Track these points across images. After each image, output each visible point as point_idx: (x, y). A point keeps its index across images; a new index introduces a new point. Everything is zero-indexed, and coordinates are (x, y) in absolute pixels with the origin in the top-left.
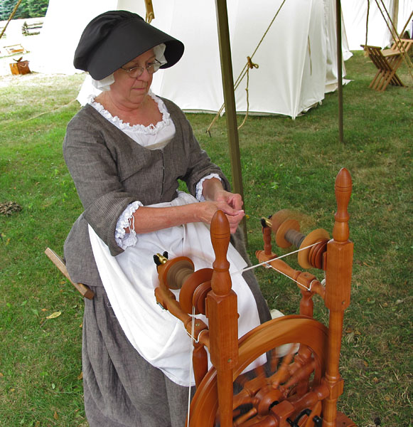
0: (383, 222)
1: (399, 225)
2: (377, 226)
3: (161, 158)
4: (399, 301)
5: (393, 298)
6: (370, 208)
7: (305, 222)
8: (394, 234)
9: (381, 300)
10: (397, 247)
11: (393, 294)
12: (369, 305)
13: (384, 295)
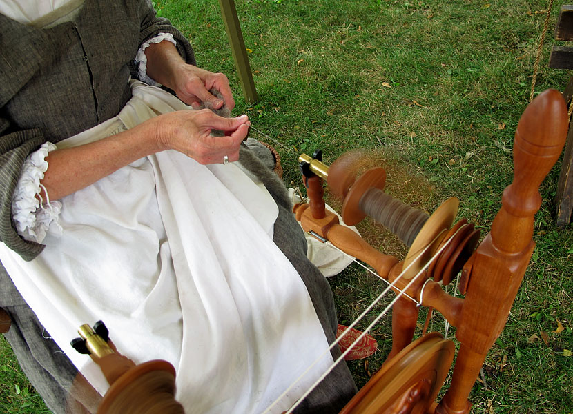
0: (425, 35)
1: (446, 38)
2: (418, 44)
3: (74, 39)
4: (468, 155)
5: (460, 151)
6: (405, 16)
7: (326, 48)
8: (442, 52)
9: (445, 156)
10: (450, 72)
11: (459, 145)
12: (433, 166)
13: (448, 148)
